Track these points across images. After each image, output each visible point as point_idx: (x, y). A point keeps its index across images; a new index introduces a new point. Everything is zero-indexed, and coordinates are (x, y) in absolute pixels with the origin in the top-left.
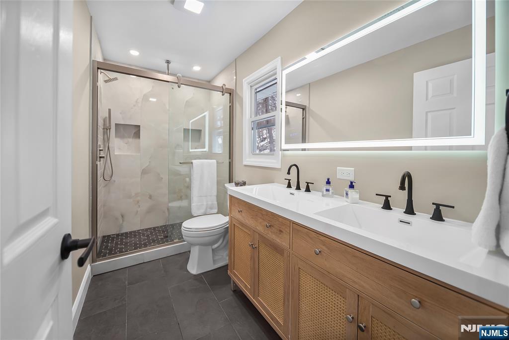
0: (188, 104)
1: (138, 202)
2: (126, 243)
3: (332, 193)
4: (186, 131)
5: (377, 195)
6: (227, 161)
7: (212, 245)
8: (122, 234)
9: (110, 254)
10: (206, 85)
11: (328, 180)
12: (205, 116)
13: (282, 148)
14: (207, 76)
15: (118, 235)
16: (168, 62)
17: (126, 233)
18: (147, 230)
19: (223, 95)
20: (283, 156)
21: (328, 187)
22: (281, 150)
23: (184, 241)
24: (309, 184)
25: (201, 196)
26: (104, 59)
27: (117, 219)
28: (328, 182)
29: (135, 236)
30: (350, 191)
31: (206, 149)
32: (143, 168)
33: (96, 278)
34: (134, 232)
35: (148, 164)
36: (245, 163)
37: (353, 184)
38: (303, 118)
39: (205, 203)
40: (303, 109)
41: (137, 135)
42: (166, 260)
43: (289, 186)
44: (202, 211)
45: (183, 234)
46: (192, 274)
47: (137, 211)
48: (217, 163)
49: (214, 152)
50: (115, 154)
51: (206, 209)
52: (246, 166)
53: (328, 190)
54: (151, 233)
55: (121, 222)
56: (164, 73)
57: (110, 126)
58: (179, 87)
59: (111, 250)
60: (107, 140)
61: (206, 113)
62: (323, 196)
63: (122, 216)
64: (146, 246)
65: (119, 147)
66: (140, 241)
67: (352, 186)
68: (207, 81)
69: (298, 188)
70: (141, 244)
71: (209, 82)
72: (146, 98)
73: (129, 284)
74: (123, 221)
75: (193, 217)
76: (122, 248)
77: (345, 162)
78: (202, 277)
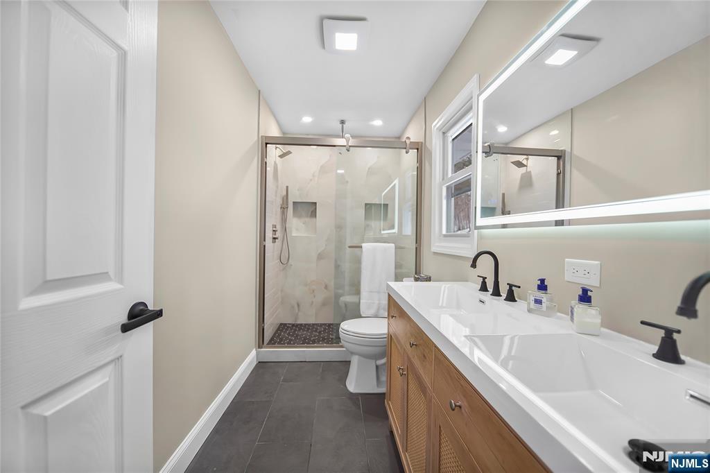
0: (371, 172)
1: (313, 291)
2: (297, 336)
3: (547, 307)
4: (368, 207)
5: (643, 323)
6: (414, 246)
7: (376, 360)
8: (297, 325)
9: (279, 343)
10: (394, 143)
11: (542, 281)
12: (395, 185)
13: (477, 225)
14: (393, 130)
15: (293, 325)
16: (343, 122)
17: (301, 325)
18: (321, 325)
19: (407, 153)
20: (481, 237)
21: (540, 295)
22: (476, 228)
23: (342, 347)
24: (514, 288)
25: (371, 292)
26: (284, 133)
27: (293, 307)
28: (542, 286)
29: (308, 329)
30: (580, 308)
31: (395, 230)
32: (319, 251)
33: (261, 365)
34: (309, 325)
35: (323, 249)
36: (434, 249)
37: (589, 293)
38: (558, 174)
39: (377, 302)
40: (559, 158)
41: (313, 214)
42: (327, 365)
43: (484, 288)
44: (372, 312)
45: (340, 336)
46: (348, 390)
47: (312, 302)
48: (396, 248)
49: (404, 233)
50: (293, 235)
51: (378, 309)
52: (435, 253)
53: (538, 302)
54: (325, 329)
55: (297, 311)
56: (338, 136)
57: (287, 205)
58: (348, 151)
59: (281, 340)
60: (284, 220)
61: (396, 182)
62: (530, 311)
63: (298, 305)
64: (314, 342)
65: (298, 227)
66: (310, 337)
67: (585, 297)
68: (396, 138)
69: (496, 293)
70: (309, 339)
71: (399, 138)
72: (323, 170)
73: (284, 380)
74: (299, 310)
75: (360, 317)
76: (292, 340)
77: (583, 247)
78: (358, 398)
